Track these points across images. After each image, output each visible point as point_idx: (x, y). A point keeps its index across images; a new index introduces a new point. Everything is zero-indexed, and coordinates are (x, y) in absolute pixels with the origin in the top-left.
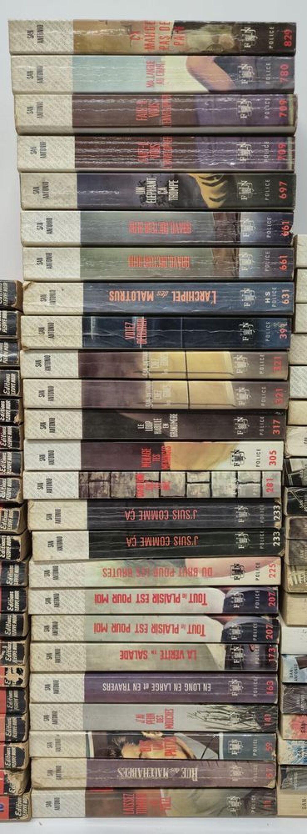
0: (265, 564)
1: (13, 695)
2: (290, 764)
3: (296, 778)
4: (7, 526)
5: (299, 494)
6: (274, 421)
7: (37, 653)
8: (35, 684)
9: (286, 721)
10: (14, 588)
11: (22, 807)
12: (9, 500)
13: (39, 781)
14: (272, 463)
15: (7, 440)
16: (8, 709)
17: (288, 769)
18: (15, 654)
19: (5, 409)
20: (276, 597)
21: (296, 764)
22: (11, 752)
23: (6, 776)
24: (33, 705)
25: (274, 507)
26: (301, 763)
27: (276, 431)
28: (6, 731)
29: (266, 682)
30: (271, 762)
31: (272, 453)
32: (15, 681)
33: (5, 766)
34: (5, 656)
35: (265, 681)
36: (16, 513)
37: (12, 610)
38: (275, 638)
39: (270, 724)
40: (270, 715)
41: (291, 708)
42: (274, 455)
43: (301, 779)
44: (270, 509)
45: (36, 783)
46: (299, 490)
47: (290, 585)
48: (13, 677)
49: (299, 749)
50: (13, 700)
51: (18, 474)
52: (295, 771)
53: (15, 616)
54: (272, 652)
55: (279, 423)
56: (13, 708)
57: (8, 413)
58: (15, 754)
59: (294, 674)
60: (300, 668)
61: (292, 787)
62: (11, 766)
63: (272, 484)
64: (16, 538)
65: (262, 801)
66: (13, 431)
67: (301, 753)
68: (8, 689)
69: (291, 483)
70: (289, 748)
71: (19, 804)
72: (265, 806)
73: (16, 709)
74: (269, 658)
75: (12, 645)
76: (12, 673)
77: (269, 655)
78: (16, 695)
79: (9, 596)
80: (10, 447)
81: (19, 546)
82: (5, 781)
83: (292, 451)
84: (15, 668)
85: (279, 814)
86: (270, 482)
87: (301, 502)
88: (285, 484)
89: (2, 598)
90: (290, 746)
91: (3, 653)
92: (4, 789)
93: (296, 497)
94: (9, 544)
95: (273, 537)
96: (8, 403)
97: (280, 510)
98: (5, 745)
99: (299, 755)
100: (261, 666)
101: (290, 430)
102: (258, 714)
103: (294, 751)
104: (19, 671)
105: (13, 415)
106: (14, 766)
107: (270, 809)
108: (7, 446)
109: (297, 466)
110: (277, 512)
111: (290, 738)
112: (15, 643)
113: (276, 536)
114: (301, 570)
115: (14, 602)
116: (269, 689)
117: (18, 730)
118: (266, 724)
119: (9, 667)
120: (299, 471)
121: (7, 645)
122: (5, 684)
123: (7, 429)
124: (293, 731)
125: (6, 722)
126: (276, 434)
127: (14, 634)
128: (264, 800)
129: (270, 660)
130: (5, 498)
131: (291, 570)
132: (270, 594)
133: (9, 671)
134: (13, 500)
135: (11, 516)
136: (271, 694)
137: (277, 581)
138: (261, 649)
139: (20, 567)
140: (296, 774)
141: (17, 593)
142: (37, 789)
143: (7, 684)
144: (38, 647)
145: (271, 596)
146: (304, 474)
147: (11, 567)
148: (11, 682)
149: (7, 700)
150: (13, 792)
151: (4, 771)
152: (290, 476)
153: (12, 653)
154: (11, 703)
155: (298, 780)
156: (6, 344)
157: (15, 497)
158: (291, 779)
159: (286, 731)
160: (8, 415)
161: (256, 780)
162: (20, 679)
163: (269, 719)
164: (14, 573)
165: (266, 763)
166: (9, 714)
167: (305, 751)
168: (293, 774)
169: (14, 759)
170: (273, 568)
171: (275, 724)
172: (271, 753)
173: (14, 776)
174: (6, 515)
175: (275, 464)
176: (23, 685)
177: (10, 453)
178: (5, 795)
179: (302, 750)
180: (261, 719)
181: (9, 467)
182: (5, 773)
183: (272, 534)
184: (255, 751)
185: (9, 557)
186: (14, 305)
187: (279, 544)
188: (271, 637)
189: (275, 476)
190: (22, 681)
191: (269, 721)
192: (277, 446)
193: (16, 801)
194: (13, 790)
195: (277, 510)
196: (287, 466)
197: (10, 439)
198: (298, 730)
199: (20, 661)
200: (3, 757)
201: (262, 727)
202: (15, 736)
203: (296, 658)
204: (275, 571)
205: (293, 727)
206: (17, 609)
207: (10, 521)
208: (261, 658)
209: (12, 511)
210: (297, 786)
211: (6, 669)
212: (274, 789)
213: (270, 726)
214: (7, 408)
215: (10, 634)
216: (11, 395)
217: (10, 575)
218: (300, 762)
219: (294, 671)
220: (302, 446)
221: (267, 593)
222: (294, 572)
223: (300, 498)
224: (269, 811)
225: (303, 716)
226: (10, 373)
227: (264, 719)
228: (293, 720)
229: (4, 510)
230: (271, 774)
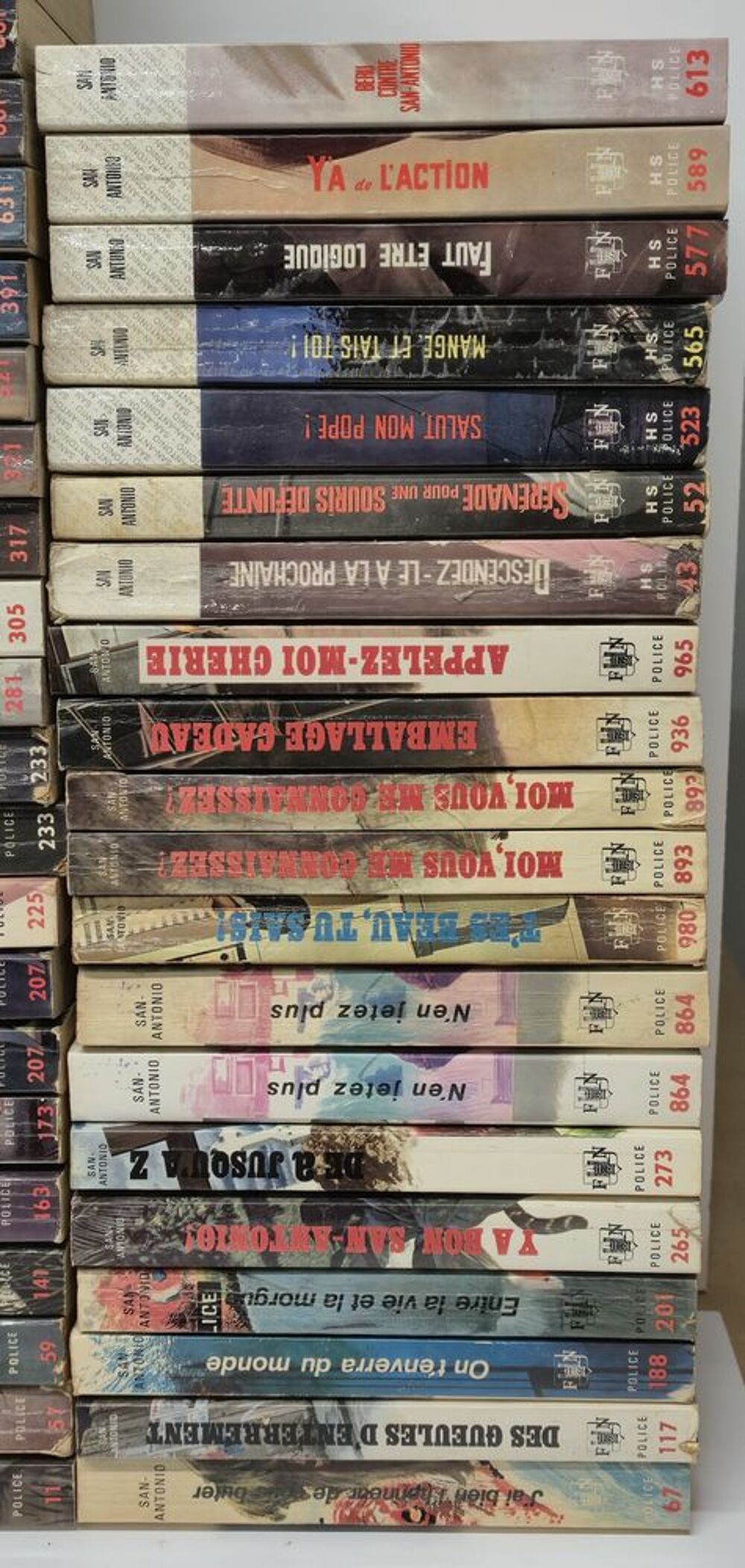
0: (17, 894)
2: (100, 1393)
3: (114, 1428)
5: (87, 713)
6: (12, 528)
9: (88, 1283)
14: (17, 636)
17: (94, 1406)
20: (46, 977)
21: (114, 1393)
25: (33, 750)
26: (128, 1392)
27: (18, 554)
29: (32, 1192)
30: (57, 1392)
31: (14, 612)
35: (29, 1188)
38: (51, 1079)
39: (46, 1295)
40: (46, 1273)
41: (92, 1252)
42: (18, 615)
43: (126, 1431)
44: (21, 755)
46: (88, 705)
47: (79, 946)
49: (122, 1356)
52: (112, 1411)
54: (47, 1117)
55: (24, 532)
59: (97, 1167)
60: (114, 1154)
61: (105, 1451)
63: (20, 690)
65: (38, 1488)
67: (126, 1365)
69: (71, 688)
70: (95, 1354)
72: (47, 1500)
74: (40, 1131)
77: (40, 1124)
83: (66, 605)
85: (80, 1520)
86: (13, 685)
87: (94, 734)
88: (53, 690)
90: (99, 1349)
93: (80, 723)
95: (39, 826)
97: (45, 758)
99: (122, 1370)
100: (19, 1152)
101: (60, 552)
102: (16, 1271)
103: (109, 1360)
107: (61, 1507)
109: (80, 643)
110: (38, 762)
111: (96, 1328)
113: (46, 823)
114: (108, 907)
116: (41, 1207)
118: (36, 1296)
120: (87, 656)
124: (104, 1311)
126: (19, 561)
128: (45, 1485)
129: (41, 1136)
131: (83, 908)
132: (31, 968)
136: (45, 1218)
137: (47, 936)
138: (18, 1106)
140: (114, 1418)
145: (36, 974)
146: (100, 664)
152: (65, 670)
155: (119, 1432)
158: (102, 1430)
159: (87, 1312)
161: (23, 1435)
163: (46, 1281)
165: (44, 1394)
167: (135, 1360)
168: (108, 1418)
170: (37, 904)
171: (60, 1295)
172: (53, 1367)
175: (24, 640)
179: (130, 1359)
180: (24, 1283)
183: (36, 818)
184: (14, 1362)
187: (52, 845)
188: (41, 1077)
189: (27, 671)
191: (44, 1287)
192: (28, 591)
195: (38, 756)
196: (55, 642)
198: (116, 1309)
201: (28, 1304)
203: (105, 1129)
204: (41, 911)
205: (102, 1299)
208: (18, 1130)
210: (121, 1448)
212: (68, 1458)
213: (49, 1298)
218: (124, 1388)
219: (97, 1161)
220: (92, 593)
221: (24, 966)
222: (90, 912)
223: (93, 725)
224: (57, 1511)
225: (127, 1273)
227: (31, 1283)
228: (104, 1284)
230: (60, 1421)
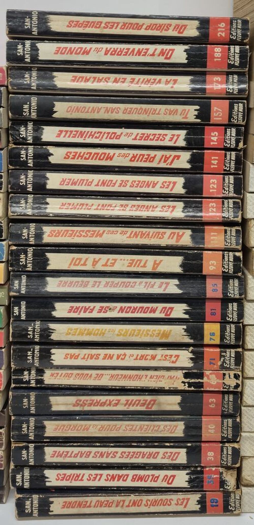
1: (228, 398)
4: (231, 243)
7: (250, 360)
8: (249, 389)
10: (233, 300)
11: (235, 502)
12: (232, 219)
13: (249, 478)
15: (230, 164)
16: (223, 411)
18: (233, 360)
19: (231, 136)
22: (227, 452)
23: (221, 473)
24: (245, 408)
28: (222, 432)
32: (233, 386)
33: (221, 463)
34: (224, 362)
36: (237, 231)
37: (231, 320)
45: (246, 480)
48: (232, 382)
50: (228, 403)
51: (239, 196)
53: (233, 326)
56: (228, 411)
57: (233, 139)
58: (231, 453)
62: (227, 464)
64: (238, 254)
66: (236, 156)
68: (223, 393)
71: (232, 500)
73: (231, 411)
75: (230, 352)
76: (230, 378)
78: (231, 399)
79: (228, 308)
80: (232, 171)
81: (240, 261)
82: (221, 478)
84: (232, 373)
89: (222, 309)
91: (222, 359)
92: (220, 485)
94: (232, 259)
96: (234, 130)
98: (221, 445)
104: (236, 376)
105: (237, 142)
106: (229, 465)
108: (229, 171)
112: (233, 351)
115: (233, 313)
117: (233, 431)
119: (227, 372)
121: (226, 352)
122: (224, 388)
123: (231, 154)
125: (223, 423)
127: (233, 342)
130: (228, 218)
133: (227, 376)
134: (236, 219)
135: (234, 233)
139: (239, 281)
141: (235, 304)
142: (247, 486)
143: (225, 388)
144: (251, 355)
147: (231, 281)
148: (229, 386)
149: (222, 402)
150: (229, 488)
151: (220, 468)
153: (230, 360)
154: (226, 406)
156: (236, 76)
157: (237, 217)
160: (233, 142)
162: (237, 383)
164: (234, 286)
166: (224, 416)
169: (230, 458)
173: (229, 473)
174: (228, 233)
176: (239, 389)
177: (232, 177)
178: (219, 491)
181: (232, 189)
182: (221, 471)
185: (231, 272)
186: (247, 40)
190: (239, 385)
193: (230, 496)
194: (228, 486)
197: (233, 163)
199: (238, 367)
200: (220, 457)
202: (230, 437)
206: (236, 320)
207: (233, 239)
209: (234, 229)
211: (224, 375)
214: (232, 135)
215: (229, 342)
216: (238, 123)
217: (230, 287)
226: (238, 103)
229: (226, 228)
